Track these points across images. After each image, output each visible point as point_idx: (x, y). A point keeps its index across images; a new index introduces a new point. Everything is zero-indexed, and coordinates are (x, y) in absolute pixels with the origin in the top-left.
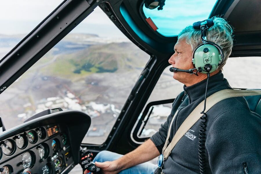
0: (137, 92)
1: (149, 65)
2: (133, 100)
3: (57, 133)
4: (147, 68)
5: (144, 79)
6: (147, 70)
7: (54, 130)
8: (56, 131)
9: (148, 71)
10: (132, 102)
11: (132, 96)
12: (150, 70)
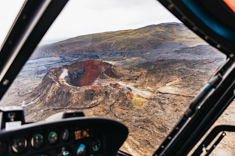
0: (199, 107)
1: (222, 70)
2: (193, 116)
3: (88, 137)
4: (219, 74)
5: (213, 90)
6: (219, 76)
7: (85, 133)
8: (87, 134)
9: (220, 79)
10: (190, 119)
11: (190, 110)
12: (224, 77)
